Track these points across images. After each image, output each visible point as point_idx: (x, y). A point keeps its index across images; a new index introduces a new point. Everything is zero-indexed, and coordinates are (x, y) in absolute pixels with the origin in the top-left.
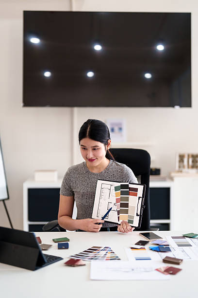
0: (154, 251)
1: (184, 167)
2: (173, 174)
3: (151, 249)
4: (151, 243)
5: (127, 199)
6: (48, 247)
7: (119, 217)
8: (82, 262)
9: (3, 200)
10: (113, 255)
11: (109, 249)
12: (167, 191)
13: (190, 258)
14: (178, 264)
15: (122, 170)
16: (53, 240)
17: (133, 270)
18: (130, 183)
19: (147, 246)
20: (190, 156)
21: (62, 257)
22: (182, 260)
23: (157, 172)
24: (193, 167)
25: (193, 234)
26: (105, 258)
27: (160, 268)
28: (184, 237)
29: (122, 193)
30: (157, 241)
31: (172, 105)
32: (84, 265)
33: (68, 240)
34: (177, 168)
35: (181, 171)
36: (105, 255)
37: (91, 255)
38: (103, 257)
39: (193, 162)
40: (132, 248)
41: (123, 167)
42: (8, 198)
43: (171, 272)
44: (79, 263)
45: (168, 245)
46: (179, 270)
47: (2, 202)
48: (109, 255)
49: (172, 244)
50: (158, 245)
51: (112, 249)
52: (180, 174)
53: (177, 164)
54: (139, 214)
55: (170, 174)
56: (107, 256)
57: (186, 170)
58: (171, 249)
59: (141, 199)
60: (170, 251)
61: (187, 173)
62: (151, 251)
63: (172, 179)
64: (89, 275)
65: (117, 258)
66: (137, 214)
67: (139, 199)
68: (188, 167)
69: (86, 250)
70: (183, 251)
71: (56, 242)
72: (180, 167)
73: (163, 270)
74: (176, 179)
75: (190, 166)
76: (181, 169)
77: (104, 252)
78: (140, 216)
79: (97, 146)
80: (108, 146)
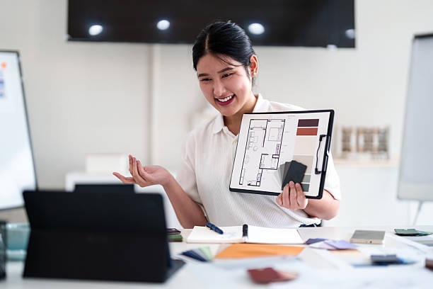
1: (349, 150)
20: (361, 132)
24: (365, 149)
34: (340, 150)
35: (345, 158)
39: (365, 141)
52: (344, 161)
57: (353, 154)
59: (324, 139)
67: (321, 140)
68: (357, 151)
72: (343, 150)
75: (360, 149)
76: (346, 153)
78: (323, 173)
79: (229, 69)
80: (252, 71)
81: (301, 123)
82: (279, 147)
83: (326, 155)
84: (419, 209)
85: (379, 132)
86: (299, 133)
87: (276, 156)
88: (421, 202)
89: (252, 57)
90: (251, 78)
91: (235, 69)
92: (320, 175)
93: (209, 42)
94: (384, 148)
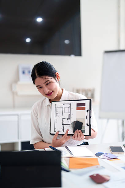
54: (89, 124)
66: (87, 124)
67: (87, 112)
78: (90, 125)
79: (47, 81)
80: (58, 79)
81: (78, 105)
82: (70, 115)
83: (90, 118)
86: (78, 109)
87: (69, 119)
89: (56, 73)
90: (58, 82)
91: (50, 80)
92: (89, 126)
93: (37, 72)
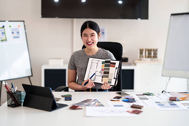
0: (126, 102)
1: (143, 57)
2: (136, 62)
3: (123, 101)
4: (123, 98)
5: (109, 69)
6: (59, 99)
7: (102, 80)
8: (80, 107)
9: (29, 77)
10: (99, 104)
11: (97, 101)
12: (132, 71)
13: (148, 106)
14: (140, 108)
15: (107, 54)
16: (62, 96)
17: (112, 111)
18: (111, 60)
19: (120, 100)
20: (147, 50)
21: (68, 105)
22: (143, 106)
23: (126, 60)
24: (148, 57)
25: (149, 93)
26: (95, 105)
27: (129, 111)
28: (144, 94)
29: (106, 66)
30: (127, 97)
31: (136, 18)
32: (82, 109)
33: (71, 96)
34: (139, 57)
35: (141, 60)
36: (95, 103)
37: (86, 104)
38: (93, 105)
39: (148, 54)
40: (111, 100)
41: (108, 52)
42: (32, 76)
43: (136, 113)
44: (79, 108)
45: (134, 99)
46: (141, 112)
47: (28, 78)
48: (97, 104)
49: (136, 98)
50: (127, 98)
51: (99, 101)
52: (140, 61)
53: (139, 55)
55: (134, 61)
56: (96, 104)
57: (144, 58)
58: (136, 101)
59: (117, 69)
60: (135, 101)
61: (145, 60)
62: (123, 102)
63: (135, 64)
64: (85, 114)
65: (102, 105)
66: (114, 78)
67: (116, 69)
68: (146, 57)
69: (82, 101)
70: (143, 102)
71: (63, 97)
72: (140, 57)
73: (131, 111)
74: (138, 64)
75: (147, 57)
76: (141, 58)
77: (94, 102)
80: (99, 37)
84: (169, 80)
85: (154, 50)
87: (101, 72)
88: (170, 77)
94: (155, 56)
